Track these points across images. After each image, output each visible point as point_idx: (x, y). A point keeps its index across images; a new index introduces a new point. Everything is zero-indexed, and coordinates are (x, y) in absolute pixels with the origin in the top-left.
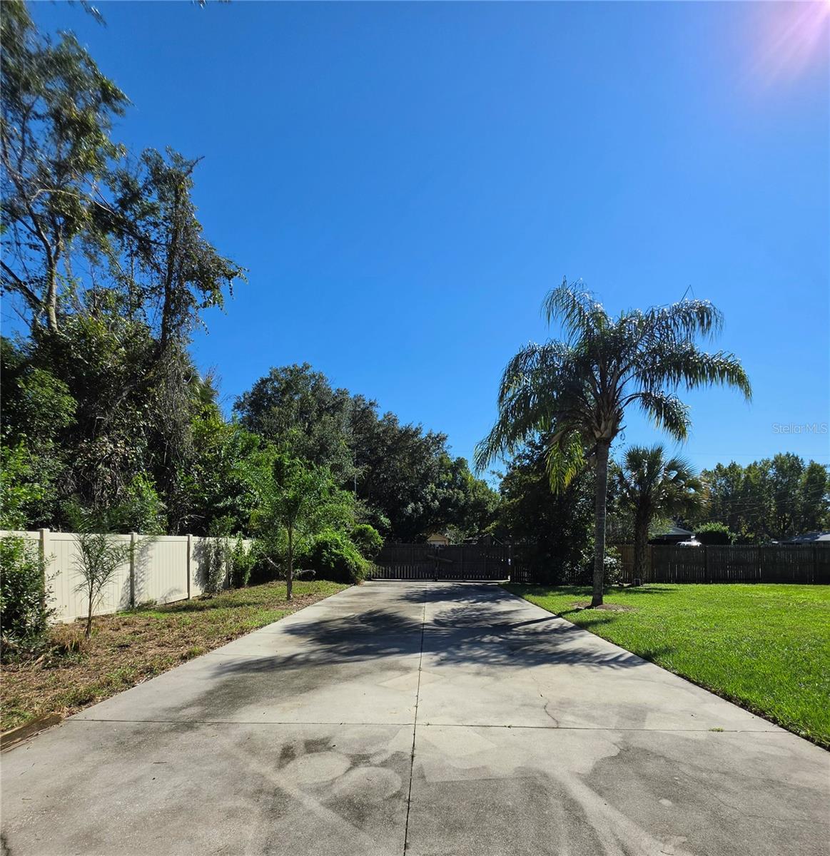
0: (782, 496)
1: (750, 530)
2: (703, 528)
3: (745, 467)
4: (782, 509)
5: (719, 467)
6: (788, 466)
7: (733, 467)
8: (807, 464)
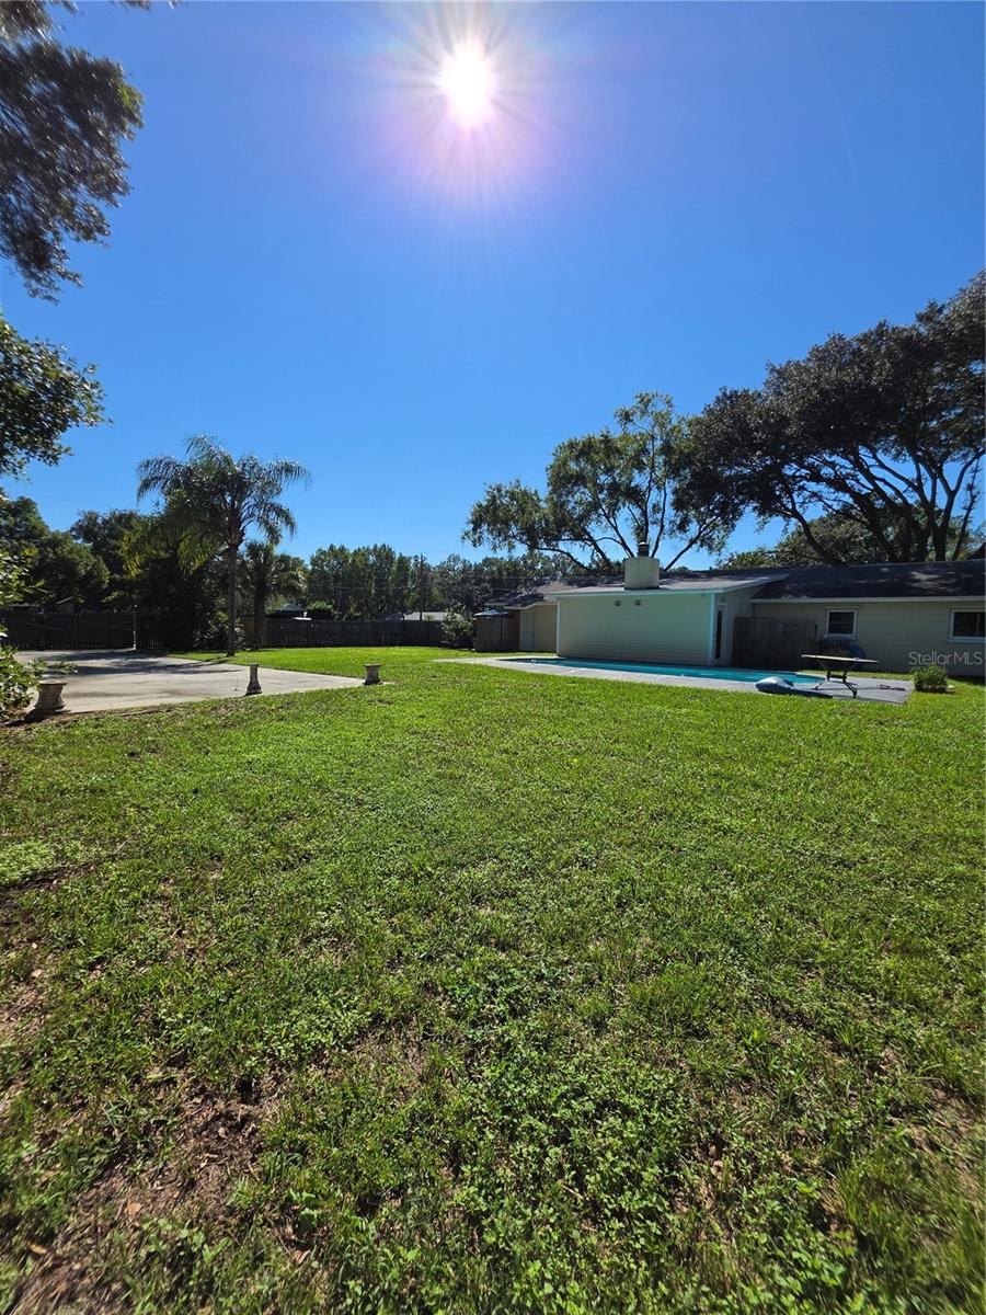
0: (380, 582)
1: (358, 609)
2: (313, 606)
3: (352, 551)
4: (378, 593)
5: (332, 547)
6: (384, 554)
7: (342, 549)
8: (397, 556)
